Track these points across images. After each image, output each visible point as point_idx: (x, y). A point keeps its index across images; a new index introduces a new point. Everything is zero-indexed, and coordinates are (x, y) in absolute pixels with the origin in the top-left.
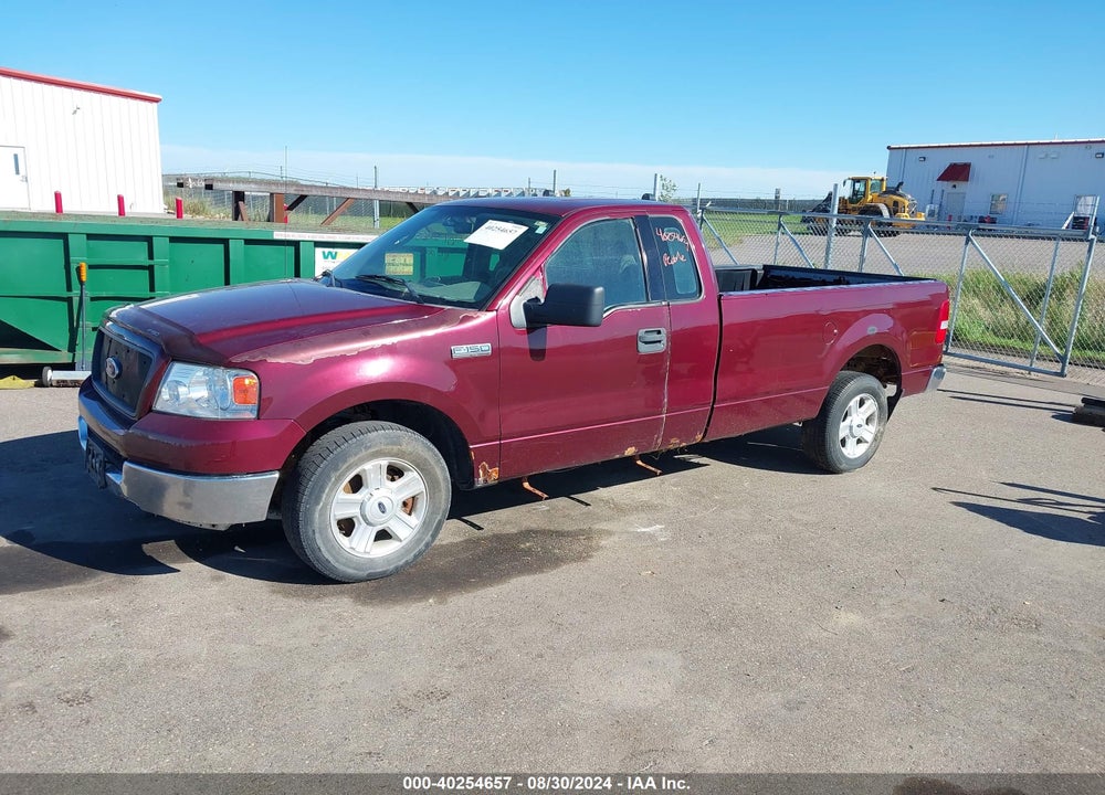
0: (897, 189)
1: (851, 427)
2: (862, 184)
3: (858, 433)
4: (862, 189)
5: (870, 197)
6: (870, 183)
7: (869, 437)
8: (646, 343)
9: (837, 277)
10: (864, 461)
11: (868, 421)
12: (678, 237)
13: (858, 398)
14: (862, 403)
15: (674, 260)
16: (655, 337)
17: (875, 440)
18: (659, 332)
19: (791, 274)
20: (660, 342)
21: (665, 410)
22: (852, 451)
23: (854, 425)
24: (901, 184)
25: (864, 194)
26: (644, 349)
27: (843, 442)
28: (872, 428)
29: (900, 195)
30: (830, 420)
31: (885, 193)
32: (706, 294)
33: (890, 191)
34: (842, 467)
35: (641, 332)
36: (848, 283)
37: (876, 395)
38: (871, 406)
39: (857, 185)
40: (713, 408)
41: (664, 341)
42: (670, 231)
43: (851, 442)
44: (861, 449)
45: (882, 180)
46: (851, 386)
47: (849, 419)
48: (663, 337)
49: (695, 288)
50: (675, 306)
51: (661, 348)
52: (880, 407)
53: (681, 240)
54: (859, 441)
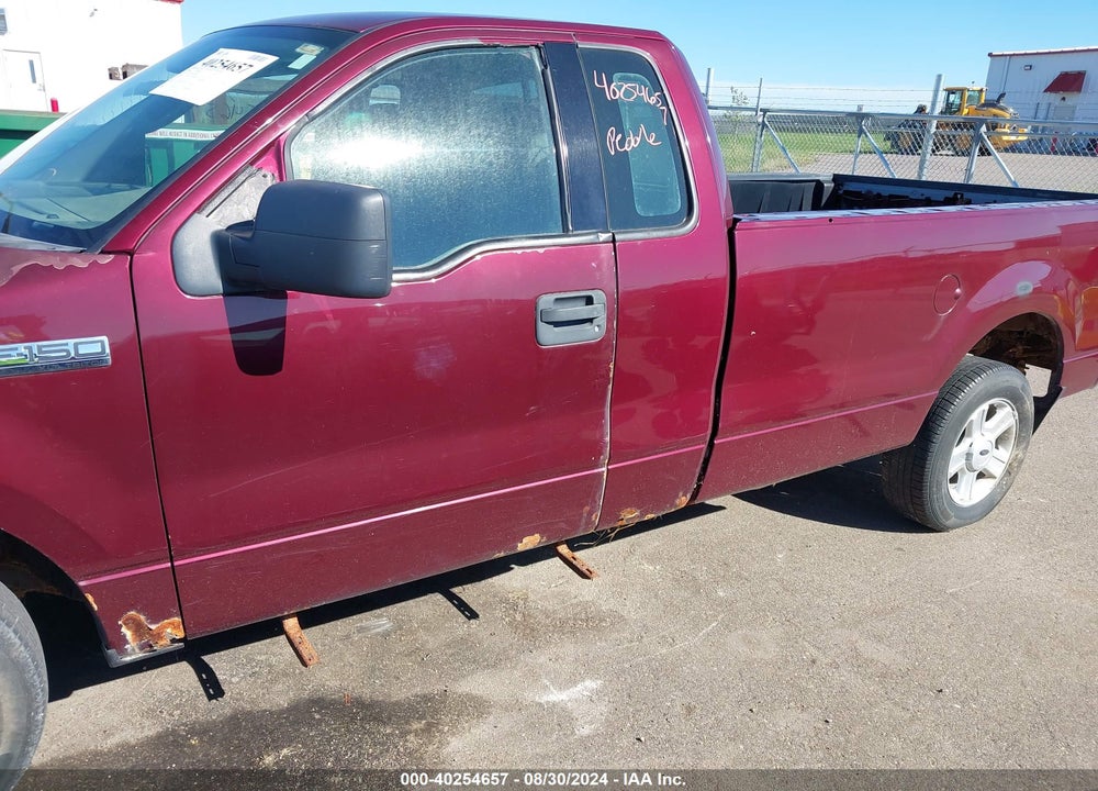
0: (998, 101)
1: (969, 456)
2: (958, 95)
3: (980, 463)
4: (957, 101)
5: (966, 111)
6: (967, 94)
7: (997, 469)
8: (557, 324)
9: (950, 194)
10: (988, 506)
11: (1000, 441)
12: (644, 94)
13: (985, 407)
14: (991, 412)
15: (633, 143)
16: (581, 310)
17: (1008, 472)
18: (589, 301)
19: (876, 189)
20: (590, 320)
21: (605, 458)
22: (967, 494)
23: (976, 451)
24: (1002, 95)
25: (959, 109)
26: (550, 337)
27: (954, 479)
28: (1005, 454)
29: (1002, 109)
30: (935, 448)
31: (983, 105)
32: (701, 217)
33: (989, 104)
34: (948, 523)
35: (546, 301)
36: (969, 202)
37: (1015, 398)
38: (1006, 417)
39: (952, 97)
40: (711, 445)
41: (602, 319)
42: (627, 80)
43: (967, 479)
44: (983, 489)
45: (981, 90)
46: (977, 385)
47: (966, 441)
48: (599, 310)
49: (678, 204)
50: (631, 244)
51: (593, 333)
52: (1022, 420)
53: (652, 101)
54: (981, 475)
